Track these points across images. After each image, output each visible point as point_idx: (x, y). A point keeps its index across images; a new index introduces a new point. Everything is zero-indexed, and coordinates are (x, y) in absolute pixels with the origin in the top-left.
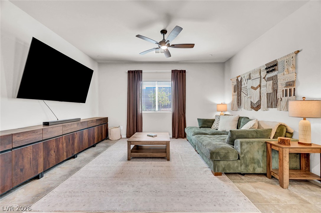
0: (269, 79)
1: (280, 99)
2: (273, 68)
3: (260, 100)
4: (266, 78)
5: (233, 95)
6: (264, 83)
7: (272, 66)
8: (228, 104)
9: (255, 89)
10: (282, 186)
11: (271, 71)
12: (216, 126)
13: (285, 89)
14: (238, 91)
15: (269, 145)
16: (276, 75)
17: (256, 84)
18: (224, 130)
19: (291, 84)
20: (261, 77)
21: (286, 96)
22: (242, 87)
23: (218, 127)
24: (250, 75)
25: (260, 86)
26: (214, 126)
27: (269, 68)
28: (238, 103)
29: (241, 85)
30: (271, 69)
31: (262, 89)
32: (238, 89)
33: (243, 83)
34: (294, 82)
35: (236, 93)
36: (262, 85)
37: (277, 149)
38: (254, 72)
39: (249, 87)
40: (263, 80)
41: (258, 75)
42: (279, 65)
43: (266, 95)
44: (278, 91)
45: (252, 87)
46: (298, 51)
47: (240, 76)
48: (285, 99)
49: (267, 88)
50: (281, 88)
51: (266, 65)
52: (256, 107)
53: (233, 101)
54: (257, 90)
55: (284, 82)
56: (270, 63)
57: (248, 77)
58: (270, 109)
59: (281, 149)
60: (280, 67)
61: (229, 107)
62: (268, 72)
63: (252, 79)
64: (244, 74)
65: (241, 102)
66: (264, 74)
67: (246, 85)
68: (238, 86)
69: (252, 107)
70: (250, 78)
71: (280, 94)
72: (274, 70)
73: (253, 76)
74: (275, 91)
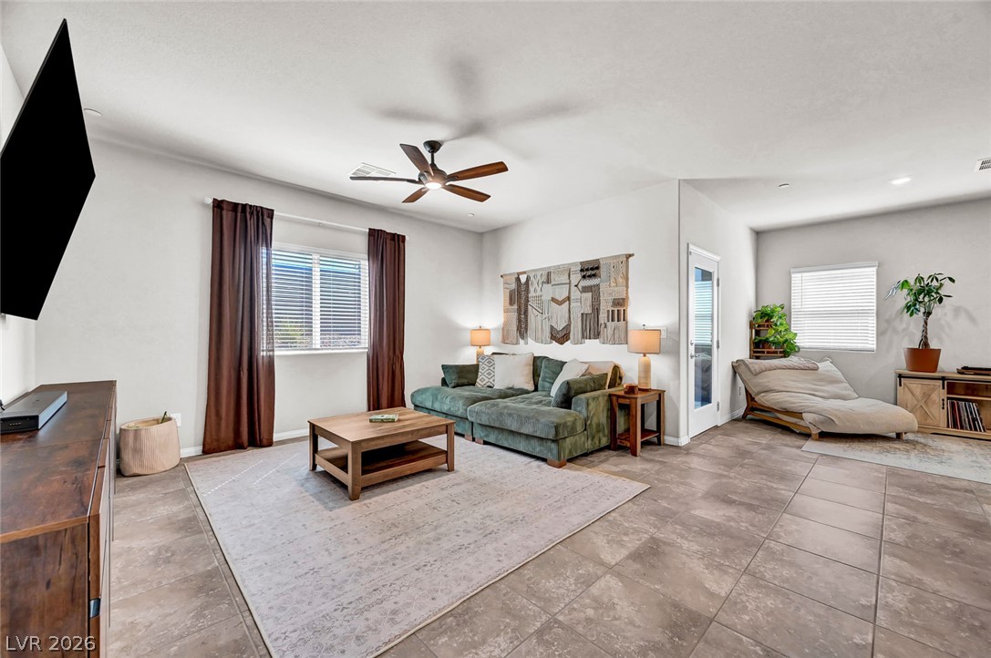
0: (585, 289)
1: (603, 326)
2: (593, 272)
3: (569, 325)
4: (580, 286)
5: (506, 311)
6: (576, 294)
7: (592, 269)
8: (495, 329)
9: (560, 303)
10: (635, 454)
11: (589, 276)
12: (487, 380)
13: (610, 309)
14: (519, 302)
15: (614, 398)
16: (598, 285)
17: (561, 293)
18: (511, 386)
19: (620, 302)
20: (570, 283)
21: (613, 320)
22: (530, 295)
23: (491, 380)
24: (549, 274)
25: (569, 298)
26: (482, 380)
27: (587, 270)
28: (519, 328)
29: (527, 290)
30: (589, 273)
31: (572, 305)
32: (519, 297)
33: (531, 289)
34: (624, 299)
35: (515, 307)
36: (572, 298)
37: (627, 402)
38: (559, 270)
39: (546, 297)
40: (573, 288)
41: (564, 279)
42: (601, 269)
43: (580, 315)
44: (601, 311)
45: (553, 300)
46: (630, 256)
47: (525, 273)
48: (610, 324)
49: (582, 304)
50: (605, 307)
51: (581, 263)
52: (561, 337)
53: (506, 324)
54: (563, 306)
55: (610, 299)
56: (588, 262)
57: (544, 279)
58: (587, 341)
59: (633, 400)
60: (603, 271)
61: (496, 337)
62: (584, 277)
63: (553, 283)
64: (533, 270)
65: (526, 325)
66: (576, 278)
67: (539, 293)
68: (519, 292)
69: (553, 338)
70: (548, 281)
71: (603, 317)
72: (594, 275)
73: (555, 278)
74: (596, 310)
